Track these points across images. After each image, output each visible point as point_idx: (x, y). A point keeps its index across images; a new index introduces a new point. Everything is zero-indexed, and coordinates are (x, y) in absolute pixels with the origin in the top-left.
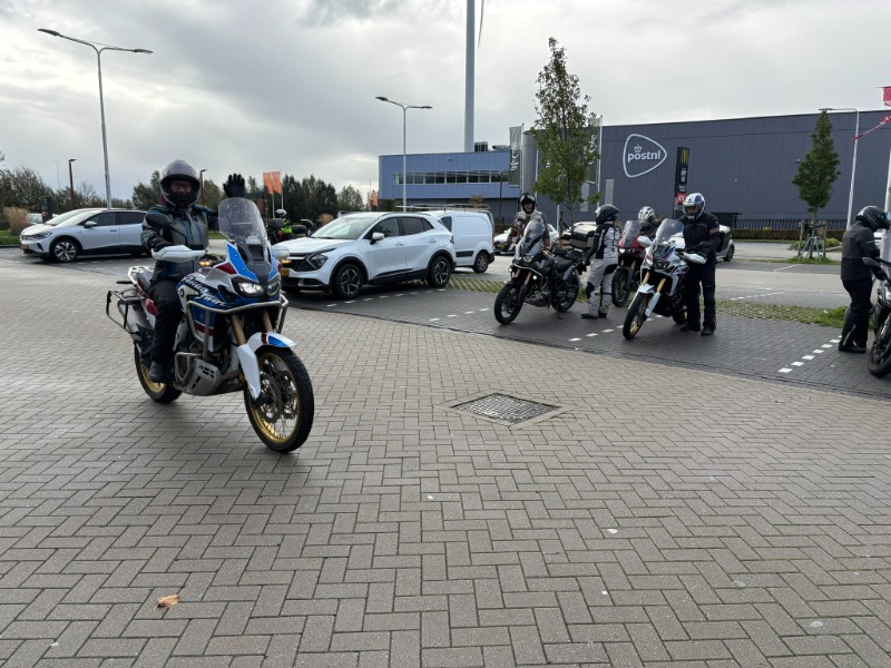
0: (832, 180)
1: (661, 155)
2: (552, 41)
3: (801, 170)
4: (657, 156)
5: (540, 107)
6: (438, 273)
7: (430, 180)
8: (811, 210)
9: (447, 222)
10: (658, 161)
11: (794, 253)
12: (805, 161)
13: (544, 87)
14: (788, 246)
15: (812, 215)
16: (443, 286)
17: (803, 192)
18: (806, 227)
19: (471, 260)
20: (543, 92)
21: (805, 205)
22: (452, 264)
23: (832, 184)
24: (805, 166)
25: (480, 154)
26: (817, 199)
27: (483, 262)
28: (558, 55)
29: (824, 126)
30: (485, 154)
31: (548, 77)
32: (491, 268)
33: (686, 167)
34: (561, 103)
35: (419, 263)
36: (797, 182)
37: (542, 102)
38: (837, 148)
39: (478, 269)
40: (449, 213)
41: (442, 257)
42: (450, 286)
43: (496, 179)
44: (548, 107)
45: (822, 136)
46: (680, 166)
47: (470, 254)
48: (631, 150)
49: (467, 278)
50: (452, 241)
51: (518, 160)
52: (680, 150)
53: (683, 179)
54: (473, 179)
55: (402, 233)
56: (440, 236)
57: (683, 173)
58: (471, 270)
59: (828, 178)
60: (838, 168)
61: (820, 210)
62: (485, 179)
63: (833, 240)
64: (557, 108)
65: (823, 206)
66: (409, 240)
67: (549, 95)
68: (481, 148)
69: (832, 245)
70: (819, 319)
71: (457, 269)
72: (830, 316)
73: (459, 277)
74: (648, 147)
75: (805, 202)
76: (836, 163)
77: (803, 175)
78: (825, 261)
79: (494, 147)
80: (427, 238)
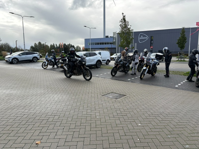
0: (185, 43)
1: (147, 38)
2: (123, 14)
3: (178, 41)
5: (120, 28)
6: (98, 65)
7: (96, 44)
8: (181, 50)
9: (100, 53)
10: (146, 39)
11: (177, 59)
12: (179, 39)
13: (121, 23)
14: (176, 57)
15: (181, 51)
16: (99, 68)
17: (179, 46)
18: (180, 53)
19: (105, 62)
20: (121, 25)
21: (179, 49)
22: (101, 63)
23: (185, 44)
24: (179, 40)
25: (107, 38)
26: (182, 47)
27: (108, 62)
28: (124, 16)
29: (183, 31)
30: (108, 38)
31: (122, 21)
32: (110, 64)
33: (153, 40)
34: (125, 27)
35: (94, 63)
36: (177, 43)
37: (121, 27)
38: (186, 36)
39: (107, 64)
40: (100, 51)
41: (99, 61)
42: (101, 67)
43: (111, 44)
44: (122, 28)
45: (183, 33)
46: (151, 40)
47: (105, 60)
48: (140, 37)
49: (104, 66)
50: (101, 58)
51: (115, 39)
52: (151, 37)
53: (152, 43)
54: (105, 44)
55: (90, 56)
56: (98, 57)
57: (152, 42)
58: (105, 64)
59: (184, 42)
60: (186, 40)
61: (183, 50)
62: (108, 44)
63: (186, 56)
64: (124, 28)
65: (183, 49)
66: (91, 58)
67: (122, 25)
68: (107, 37)
69: (186, 57)
70: (183, 74)
71: (102, 64)
72: (186, 73)
73: (103, 66)
74: (144, 36)
75: (179, 48)
76: (186, 39)
77: (179, 42)
78: (184, 61)
79: (110, 37)
80: (95, 57)
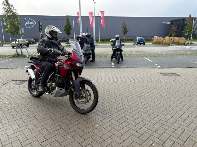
0: (71, 30)
4: (34, 23)
5: (4, 12)
8: (68, 36)
11: (66, 45)
12: (65, 26)
14: (64, 43)
18: (68, 39)
26: (69, 34)
29: (68, 19)
31: (5, 4)
36: (64, 30)
38: (70, 24)
52: (39, 22)
57: (41, 27)
60: (71, 27)
61: (69, 36)
64: (9, 12)
67: (6, 9)
74: (31, 21)
75: (66, 34)
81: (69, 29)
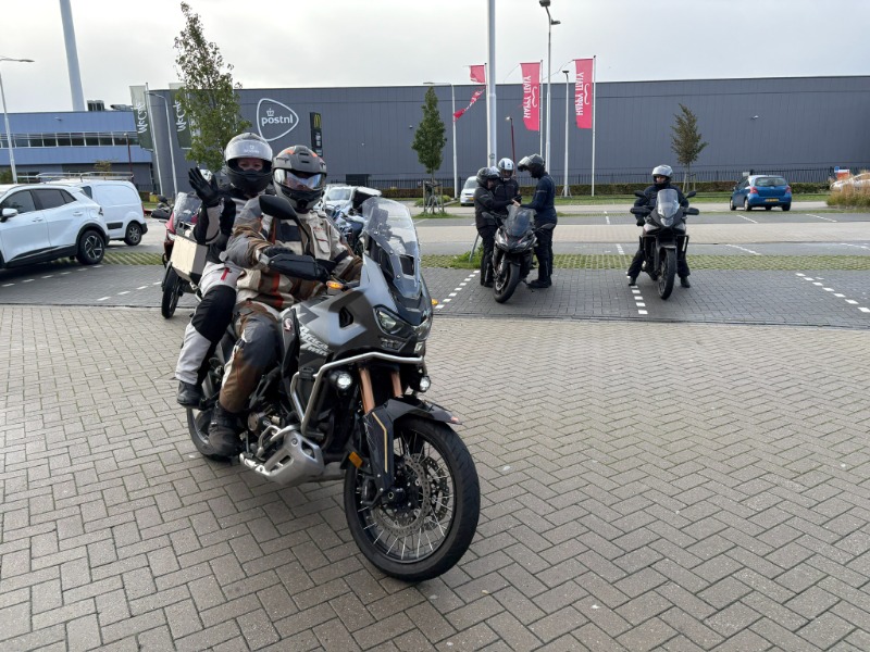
0: (441, 146)
1: (293, 119)
2: (185, 6)
3: (418, 137)
4: (290, 120)
5: (183, 73)
6: (89, 249)
7: (36, 143)
8: (429, 172)
9: (88, 191)
10: (291, 125)
11: (420, 210)
12: (419, 129)
13: (183, 53)
14: (412, 203)
15: (429, 176)
16: (97, 263)
17: (421, 157)
18: (427, 186)
19: (121, 232)
20: (183, 59)
21: (424, 168)
22: (105, 239)
23: (442, 150)
24: (420, 133)
25: (96, 114)
26: (433, 163)
27: (135, 234)
28: (194, 21)
29: (431, 97)
30: (102, 113)
31: (186, 44)
32: (146, 240)
33: (319, 131)
35: (66, 239)
36: (416, 148)
38: (442, 118)
39: (130, 241)
40: (87, 182)
41: (91, 231)
42: (105, 261)
43: (120, 142)
44: (192, 74)
45: (431, 108)
46: (314, 131)
47: (119, 225)
48: (264, 114)
49: (121, 251)
50: (101, 213)
51: (147, 121)
52: (312, 116)
53: (318, 144)
54: (93, 141)
55: (39, 207)
56: (86, 209)
57: (318, 137)
58: (122, 243)
59: (439, 144)
60: (445, 135)
61: (435, 171)
62: (107, 141)
65: (437, 168)
66: (48, 215)
68: (96, 107)
71: (111, 243)
72: (460, 261)
73: (113, 251)
74: (280, 112)
75: (424, 165)
76: (442, 131)
77: (420, 142)
78: (444, 215)
79: (112, 106)
80: (70, 211)
81: (434, 142)
